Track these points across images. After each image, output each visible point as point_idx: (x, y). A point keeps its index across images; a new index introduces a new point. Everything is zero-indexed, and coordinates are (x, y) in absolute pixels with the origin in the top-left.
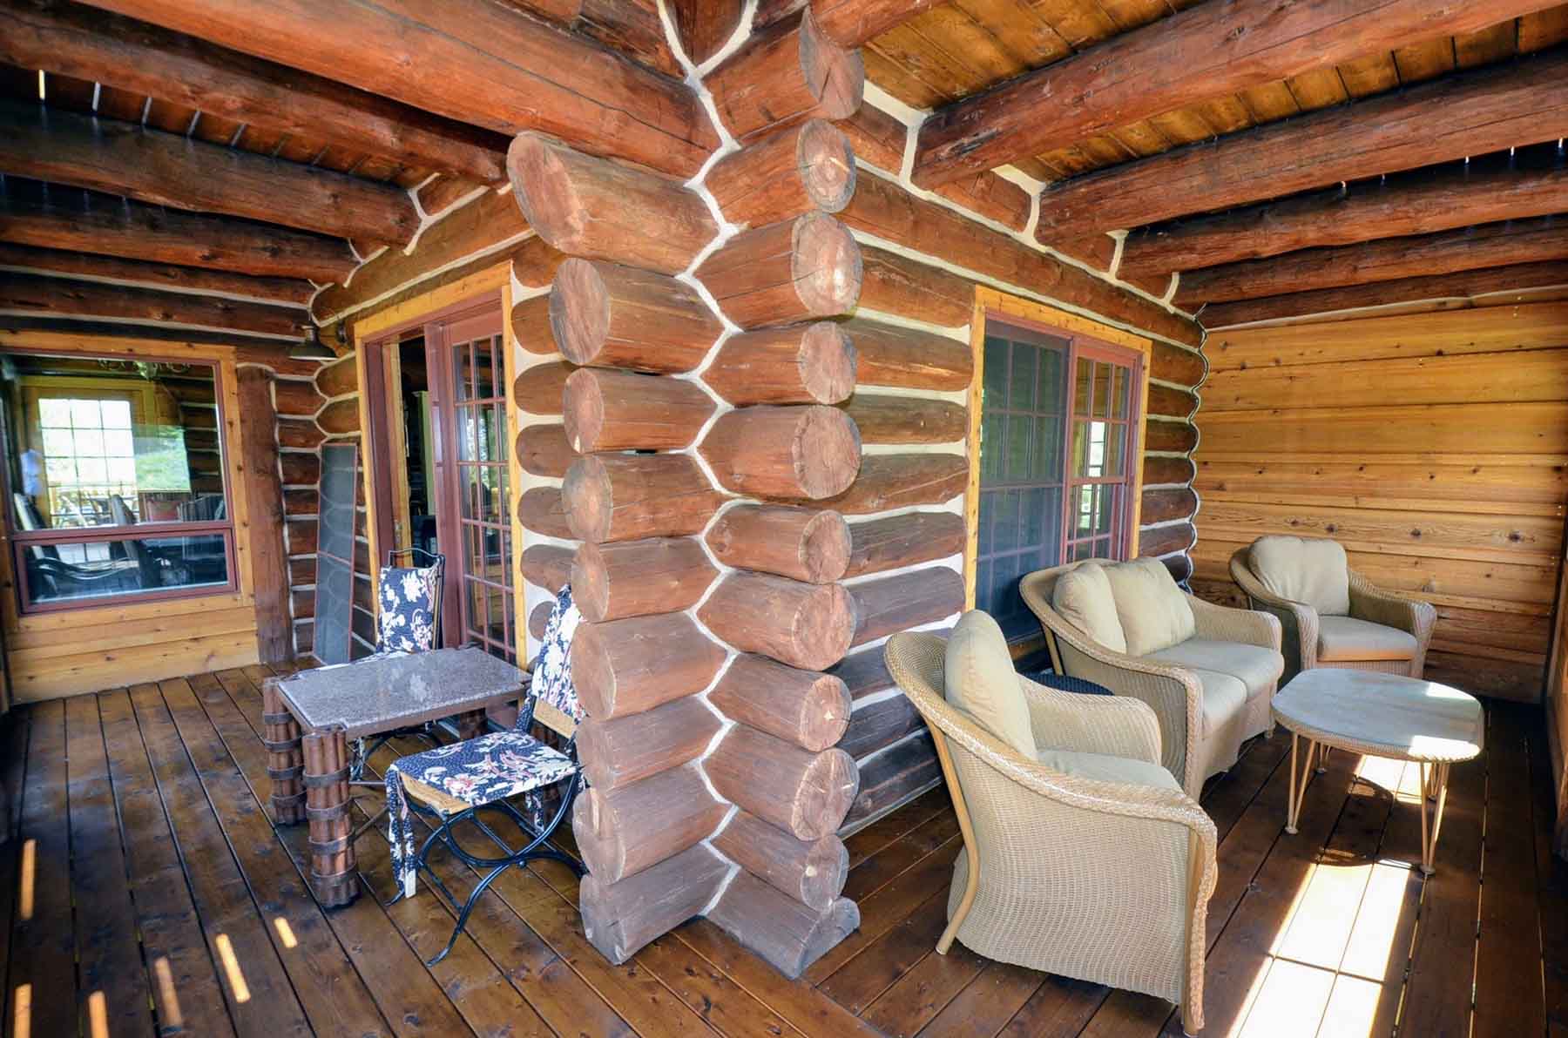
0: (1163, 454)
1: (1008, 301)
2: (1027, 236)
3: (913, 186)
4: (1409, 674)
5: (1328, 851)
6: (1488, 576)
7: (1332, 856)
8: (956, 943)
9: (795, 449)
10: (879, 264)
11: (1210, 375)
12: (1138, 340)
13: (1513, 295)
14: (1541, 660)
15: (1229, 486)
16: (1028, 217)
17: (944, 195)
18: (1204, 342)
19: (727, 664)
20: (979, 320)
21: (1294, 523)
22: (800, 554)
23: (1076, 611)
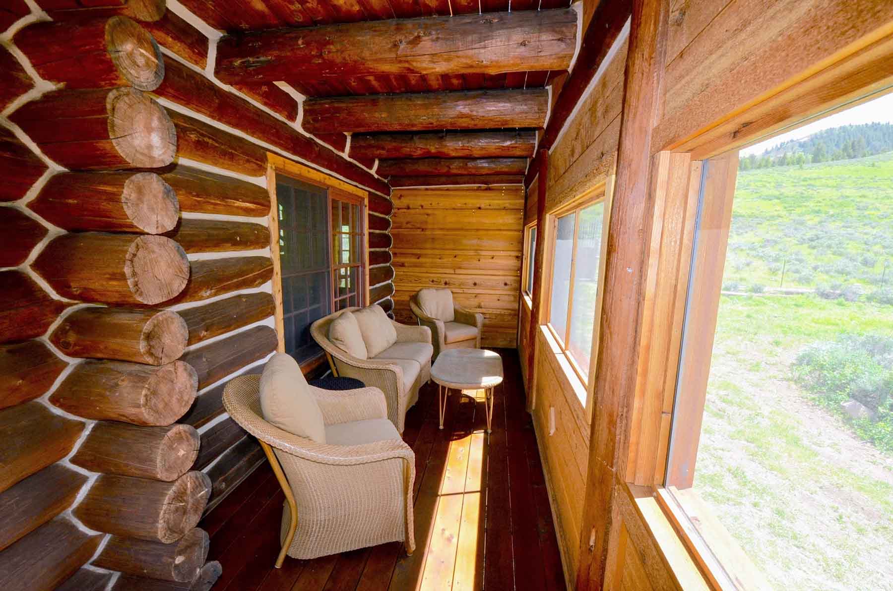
0: (377, 249)
1: (289, 164)
2: (297, 125)
3: (216, 79)
4: (475, 347)
5: (456, 433)
6: (499, 300)
7: (456, 435)
8: (287, 558)
9: (127, 270)
10: (195, 130)
11: (396, 210)
12: (361, 191)
13: (501, 186)
14: (515, 331)
15: (406, 264)
16: (297, 114)
17: (240, 90)
18: (392, 193)
19: (86, 432)
20: (271, 173)
21: (433, 281)
22: (142, 346)
23: (341, 341)
